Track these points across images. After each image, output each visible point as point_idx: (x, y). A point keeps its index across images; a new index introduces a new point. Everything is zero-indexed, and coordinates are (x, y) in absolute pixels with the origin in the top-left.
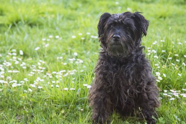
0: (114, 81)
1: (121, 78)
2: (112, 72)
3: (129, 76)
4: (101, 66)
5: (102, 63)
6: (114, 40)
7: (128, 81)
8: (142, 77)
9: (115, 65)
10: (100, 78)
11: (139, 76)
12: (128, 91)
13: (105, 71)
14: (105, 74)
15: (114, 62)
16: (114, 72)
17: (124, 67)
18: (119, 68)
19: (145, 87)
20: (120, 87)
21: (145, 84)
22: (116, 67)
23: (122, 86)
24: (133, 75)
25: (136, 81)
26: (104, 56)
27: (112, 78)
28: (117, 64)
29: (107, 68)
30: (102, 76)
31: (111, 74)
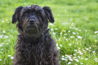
0: (29, 56)
1: (35, 54)
2: (28, 50)
3: (40, 52)
4: (19, 45)
5: (20, 43)
6: (30, 23)
7: (40, 55)
8: (50, 52)
9: (29, 44)
10: (19, 54)
11: (48, 51)
12: (41, 63)
13: (22, 49)
14: (22, 52)
15: (29, 43)
16: (29, 50)
17: (37, 46)
18: (33, 46)
19: (52, 58)
20: (34, 60)
21: (52, 56)
22: (31, 46)
23: (35, 59)
24: (43, 51)
25: (46, 55)
26: (21, 38)
27: (28, 54)
28: (31, 44)
29: (24, 47)
30: (20, 53)
31: (27, 51)
